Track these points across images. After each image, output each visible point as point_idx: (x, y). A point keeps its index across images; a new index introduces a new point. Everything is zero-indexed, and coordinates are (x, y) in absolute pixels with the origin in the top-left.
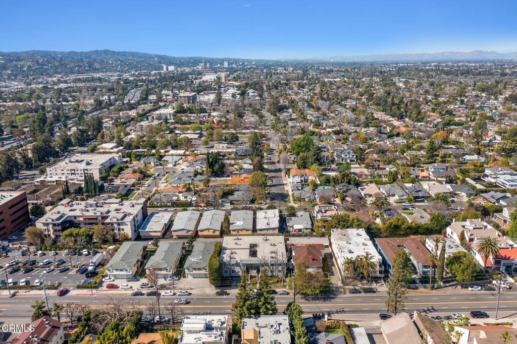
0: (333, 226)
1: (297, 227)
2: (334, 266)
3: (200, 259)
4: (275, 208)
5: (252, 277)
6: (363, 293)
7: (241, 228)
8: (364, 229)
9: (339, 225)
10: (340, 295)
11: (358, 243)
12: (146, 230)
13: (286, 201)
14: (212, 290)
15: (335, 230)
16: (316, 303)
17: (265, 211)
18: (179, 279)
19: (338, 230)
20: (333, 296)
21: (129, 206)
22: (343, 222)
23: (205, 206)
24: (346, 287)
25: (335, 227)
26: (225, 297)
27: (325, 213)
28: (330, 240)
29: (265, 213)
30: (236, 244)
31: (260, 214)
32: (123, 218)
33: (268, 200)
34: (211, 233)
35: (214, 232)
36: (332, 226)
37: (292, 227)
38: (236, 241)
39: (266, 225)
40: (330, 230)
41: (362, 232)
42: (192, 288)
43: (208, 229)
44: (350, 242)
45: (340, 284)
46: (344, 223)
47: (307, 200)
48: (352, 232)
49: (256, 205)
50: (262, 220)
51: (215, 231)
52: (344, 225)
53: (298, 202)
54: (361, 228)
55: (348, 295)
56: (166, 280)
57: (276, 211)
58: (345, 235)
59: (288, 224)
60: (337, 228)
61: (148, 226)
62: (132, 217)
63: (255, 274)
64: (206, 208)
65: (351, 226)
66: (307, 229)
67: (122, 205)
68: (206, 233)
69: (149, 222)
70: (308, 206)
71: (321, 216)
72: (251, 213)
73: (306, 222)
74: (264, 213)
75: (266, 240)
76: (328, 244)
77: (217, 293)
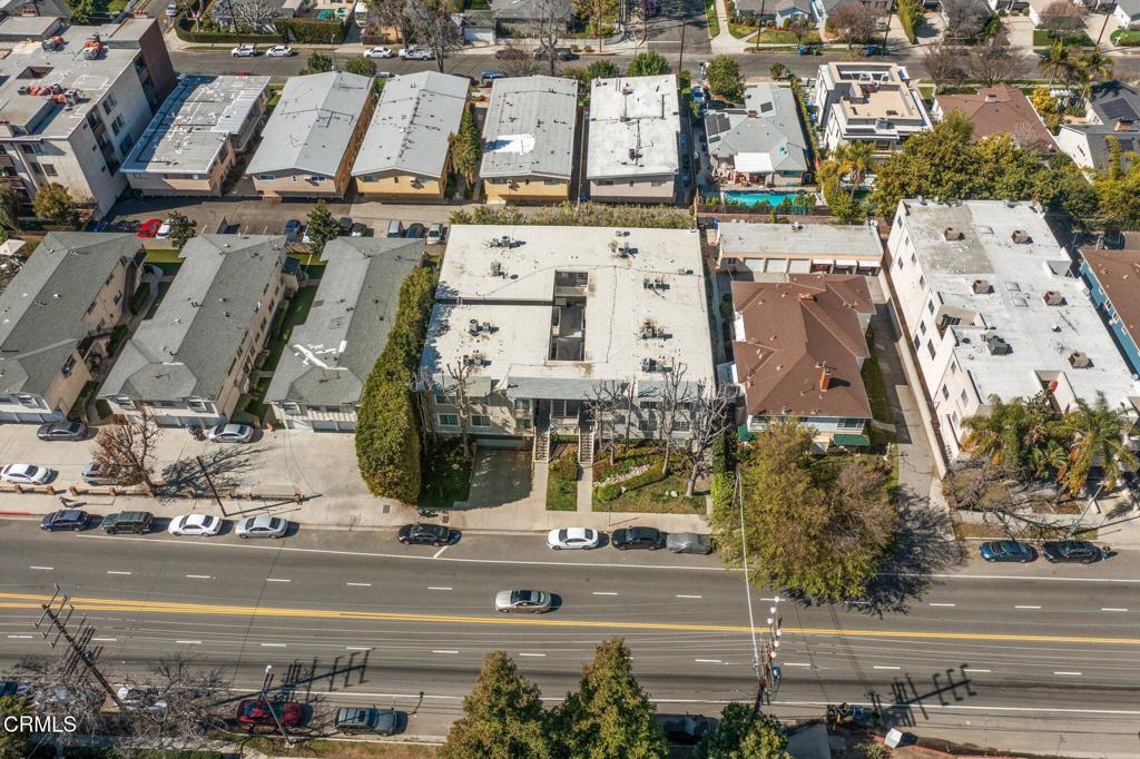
0: (911, 190)
1: (748, 163)
2: (905, 382)
3: (339, 360)
4: (664, 69)
5: (557, 443)
6: (1042, 563)
7: (527, 172)
8: (1038, 206)
9: (938, 183)
10: (941, 567)
11: (1025, 289)
12: (151, 168)
13: (700, 25)
14: (386, 509)
15: (915, 204)
16: (837, 624)
17: (624, 81)
18: (256, 437)
19: (930, 204)
20: (909, 574)
21: (81, 56)
22: (960, 171)
23: (399, 41)
24: (968, 517)
25: (919, 192)
26: (438, 553)
27: (865, 101)
28: (884, 242)
29: (627, 93)
30: (498, 271)
31: (606, 98)
32: (39, 124)
33: (635, 19)
34: (405, 186)
35: (417, 184)
36: (903, 186)
37: (730, 160)
38: (497, 255)
39: (627, 158)
40: (897, 202)
41: (1031, 218)
42: (305, 492)
43: (395, 174)
44: (990, 279)
45: (938, 501)
46: (960, 177)
47: (780, 21)
48: (993, 217)
49: (589, 42)
50: (611, 128)
51: (419, 180)
52: (960, 185)
53: (747, 29)
54: (1028, 197)
55: (979, 570)
56: (202, 438)
57: (669, 84)
58: (961, 237)
59: (712, 148)
60: (926, 194)
61: (162, 151)
62: (81, 112)
63: (571, 432)
64: (402, 52)
65: (987, 191)
66: (786, 173)
67: (59, 46)
68: (387, 186)
69: (168, 127)
70: (787, 50)
71: (850, 121)
72: (568, 87)
73: (783, 143)
74: (620, 95)
75: (627, 252)
76: (877, 264)
77: (405, 530)
